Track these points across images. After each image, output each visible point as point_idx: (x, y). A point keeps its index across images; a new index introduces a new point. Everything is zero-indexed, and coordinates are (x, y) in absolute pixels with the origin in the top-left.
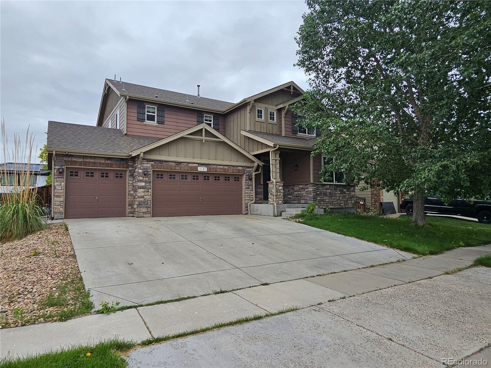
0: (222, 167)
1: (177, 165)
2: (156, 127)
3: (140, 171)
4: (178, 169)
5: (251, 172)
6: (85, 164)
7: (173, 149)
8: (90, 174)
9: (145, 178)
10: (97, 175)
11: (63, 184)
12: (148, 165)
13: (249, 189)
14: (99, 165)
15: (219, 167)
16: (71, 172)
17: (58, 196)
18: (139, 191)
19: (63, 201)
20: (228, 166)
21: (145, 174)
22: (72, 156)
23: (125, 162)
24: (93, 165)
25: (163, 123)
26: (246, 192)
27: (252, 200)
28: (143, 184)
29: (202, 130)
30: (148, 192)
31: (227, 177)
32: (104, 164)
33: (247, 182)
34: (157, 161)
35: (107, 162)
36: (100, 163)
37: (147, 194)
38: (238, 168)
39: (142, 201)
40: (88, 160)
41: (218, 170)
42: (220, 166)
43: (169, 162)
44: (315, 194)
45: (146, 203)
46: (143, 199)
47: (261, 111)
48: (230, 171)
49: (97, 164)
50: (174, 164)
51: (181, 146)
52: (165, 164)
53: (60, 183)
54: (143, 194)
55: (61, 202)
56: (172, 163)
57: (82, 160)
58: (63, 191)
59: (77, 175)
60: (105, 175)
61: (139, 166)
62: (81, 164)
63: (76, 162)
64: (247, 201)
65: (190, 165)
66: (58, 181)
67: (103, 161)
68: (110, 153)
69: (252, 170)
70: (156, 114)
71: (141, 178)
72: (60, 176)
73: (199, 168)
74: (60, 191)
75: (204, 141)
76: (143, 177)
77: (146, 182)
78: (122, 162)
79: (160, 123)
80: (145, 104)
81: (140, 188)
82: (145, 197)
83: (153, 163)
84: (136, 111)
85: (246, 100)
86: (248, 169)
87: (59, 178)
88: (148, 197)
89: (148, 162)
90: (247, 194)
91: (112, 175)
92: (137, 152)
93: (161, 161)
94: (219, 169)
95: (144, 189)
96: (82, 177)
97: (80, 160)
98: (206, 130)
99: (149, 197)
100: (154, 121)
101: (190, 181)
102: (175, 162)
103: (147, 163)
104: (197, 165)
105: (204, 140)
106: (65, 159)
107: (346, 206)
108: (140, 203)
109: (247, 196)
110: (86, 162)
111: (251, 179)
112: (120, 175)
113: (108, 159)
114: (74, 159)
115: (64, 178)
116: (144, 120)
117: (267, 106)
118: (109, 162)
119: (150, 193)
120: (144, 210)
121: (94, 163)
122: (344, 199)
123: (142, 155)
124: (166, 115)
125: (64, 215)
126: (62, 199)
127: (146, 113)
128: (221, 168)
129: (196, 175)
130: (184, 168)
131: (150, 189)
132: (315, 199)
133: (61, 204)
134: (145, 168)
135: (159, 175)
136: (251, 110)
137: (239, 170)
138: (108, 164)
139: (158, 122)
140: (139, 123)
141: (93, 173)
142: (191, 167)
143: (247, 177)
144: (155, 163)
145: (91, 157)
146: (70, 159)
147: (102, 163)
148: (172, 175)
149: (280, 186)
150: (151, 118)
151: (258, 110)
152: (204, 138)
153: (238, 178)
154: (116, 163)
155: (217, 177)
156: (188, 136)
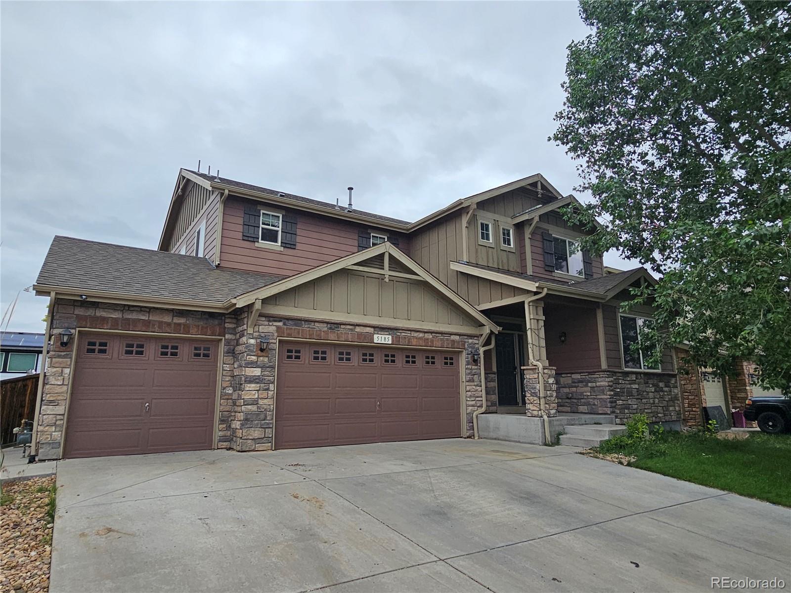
0: (421, 335)
1: (331, 328)
2: (280, 253)
3: (252, 341)
4: (333, 338)
5: (477, 346)
6: (127, 324)
7: (323, 294)
8: (135, 348)
9: (261, 358)
10: (152, 350)
11: (67, 371)
12: (270, 329)
13: (473, 381)
14: (159, 327)
15: (416, 334)
16: (90, 344)
17: (51, 401)
18: (247, 389)
19: (63, 415)
20: (432, 333)
21: (262, 350)
22: (95, 305)
23: (216, 322)
24: (144, 329)
25: (292, 247)
26: (468, 388)
27: (481, 406)
28: (257, 372)
29: (382, 256)
30: (268, 389)
31: (430, 357)
32: (169, 324)
33: (469, 367)
34: (288, 319)
35: (177, 320)
36: (161, 323)
37: (264, 394)
38: (453, 337)
39: (252, 413)
40: (133, 316)
41: (414, 342)
42: (418, 334)
43: (315, 322)
44: (612, 393)
45: (262, 416)
46: (254, 408)
47: (487, 226)
48: (437, 345)
49: (154, 325)
50: (324, 328)
51: (340, 289)
52: (305, 326)
53: (59, 370)
54: (256, 396)
55: (59, 417)
56: (322, 325)
57: (120, 316)
58: (65, 388)
59: (104, 351)
60: (169, 350)
61: (250, 331)
62: (115, 323)
63: (104, 320)
64: (470, 408)
65: (358, 329)
66: (56, 365)
67: (167, 319)
68: (186, 299)
69: (477, 342)
70: (280, 229)
71: (254, 358)
72: (63, 354)
73: (376, 336)
74: (58, 389)
75: (387, 280)
76: (258, 356)
77: (263, 367)
78: (211, 321)
79: (287, 246)
80: (258, 208)
81: (250, 382)
82: (261, 402)
83: (280, 324)
84: (240, 221)
85: (462, 203)
86: (470, 341)
87: (59, 357)
88: (265, 401)
89: (269, 321)
90: (469, 393)
91: (185, 351)
93: (298, 321)
94: (415, 340)
95: (258, 383)
96: (115, 355)
97: (116, 315)
98: (390, 255)
99: (268, 403)
100: (276, 241)
101: (356, 364)
102: (327, 323)
103: (267, 323)
104: (372, 329)
106: (80, 311)
107: (667, 418)
108: (249, 417)
109: (470, 397)
110: (128, 319)
111: (476, 362)
112: (204, 352)
113: (181, 313)
114: (101, 313)
115: (71, 358)
116: (255, 240)
117: (497, 217)
118: (182, 321)
119: (271, 393)
120: (257, 433)
121: (147, 324)
122: (662, 403)
123: (258, 305)
124: (299, 232)
125: (61, 449)
126: (61, 409)
127: (261, 226)
128: (421, 338)
129: (369, 352)
130: (344, 336)
131: (273, 383)
132: (614, 404)
133: (58, 423)
134: (263, 335)
135: (291, 351)
136: (469, 223)
137: (453, 341)
138: (179, 324)
139: (284, 245)
140: (247, 244)
141: (142, 346)
142: (360, 335)
143: (470, 356)
144: (284, 324)
145: (141, 309)
146: (90, 312)
147: (165, 323)
148: (320, 352)
149: (549, 377)
150: (270, 236)
151: (482, 224)
153: (450, 359)
154: (197, 323)
155: (411, 356)
156: (356, 268)
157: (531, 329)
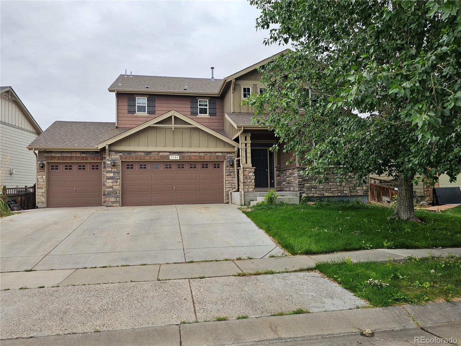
0: (197, 154)
1: (146, 154)
2: (147, 117)
3: (109, 162)
4: (148, 159)
5: (233, 157)
6: (63, 158)
7: (143, 139)
8: (69, 167)
9: (113, 169)
10: (75, 168)
11: (44, 177)
12: (116, 157)
13: (231, 175)
14: (76, 158)
15: (194, 154)
16: (52, 166)
17: (40, 188)
18: (108, 182)
19: (45, 192)
20: (204, 153)
21: (114, 165)
22: (51, 152)
23: (99, 155)
24: (69, 159)
25: (153, 113)
26: (226, 179)
27: (235, 188)
28: (112, 175)
29: (171, 116)
30: (117, 182)
31: (205, 165)
32: (79, 157)
33: (228, 168)
34: (125, 152)
35: (82, 155)
36: (76, 157)
37: (115, 184)
38: (217, 154)
39: (110, 192)
40: (65, 155)
41: (193, 158)
42: (195, 154)
43: (138, 152)
44: (301, 180)
45: (115, 193)
46: (111, 189)
48: (207, 159)
49: (73, 158)
50: (143, 154)
51: (151, 136)
52: (133, 154)
53: (42, 176)
54: (112, 185)
55: (43, 193)
56: (142, 153)
57: (60, 155)
58: (44, 183)
59: (57, 169)
60: (82, 167)
61: (108, 158)
62: (59, 158)
63: (55, 157)
64: (228, 189)
65: (161, 154)
66: (40, 175)
67: (78, 155)
68: (83, 147)
69: (234, 155)
70: (146, 105)
71: (110, 169)
72: (42, 171)
73: (170, 156)
74: (42, 183)
76: (112, 168)
77: (114, 173)
78: (96, 155)
79: (150, 113)
80: (135, 96)
81: (109, 179)
82: (114, 187)
83: (121, 154)
84: (126, 104)
86: (229, 155)
87: (41, 172)
88: (116, 186)
89: (116, 153)
90: (228, 182)
91: (88, 167)
92: (103, 145)
93: (129, 152)
94: (194, 157)
95: (112, 179)
96: (61, 170)
97: (59, 155)
98: (175, 117)
99: (117, 187)
100: (145, 112)
101: (162, 170)
102: (144, 152)
103: (115, 154)
104: (169, 153)
105: (173, 128)
106: (46, 155)
108: (109, 193)
109: (228, 183)
110: (64, 156)
111: (232, 166)
112: (96, 167)
113: (84, 152)
114: (53, 155)
115: (45, 172)
116: (134, 112)
117: (255, 82)
118: (84, 155)
119: (118, 183)
120: (113, 199)
121: (71, 158)
123: (107, 148)
124: (156, 105)
125: (45, 204)
126: (43, 190)
127: (137, 105)
128: (197, 156)
129: (169, 164)
130: (154, 157)
131: (119, 179)
132: (301, 186)
133: (43, 195)
134: (113, 159)
135: (128, 165)
136: (234, 89)
137: (218, 156)
138: (83, 157)
140: (130, 115)
141: (71, 166)
142: (162, 156)
143: (228, 163)
144: (123, 154)
145: (68, 152)
146: (49, 155)
147: (78, 157)
148: (143, 165)
149: (250, 172)
152: (173, 125)
153: (217, 165)
154: (91, 156)
155: (193, 164)
156: (156, 125)
157: (241, 149)
